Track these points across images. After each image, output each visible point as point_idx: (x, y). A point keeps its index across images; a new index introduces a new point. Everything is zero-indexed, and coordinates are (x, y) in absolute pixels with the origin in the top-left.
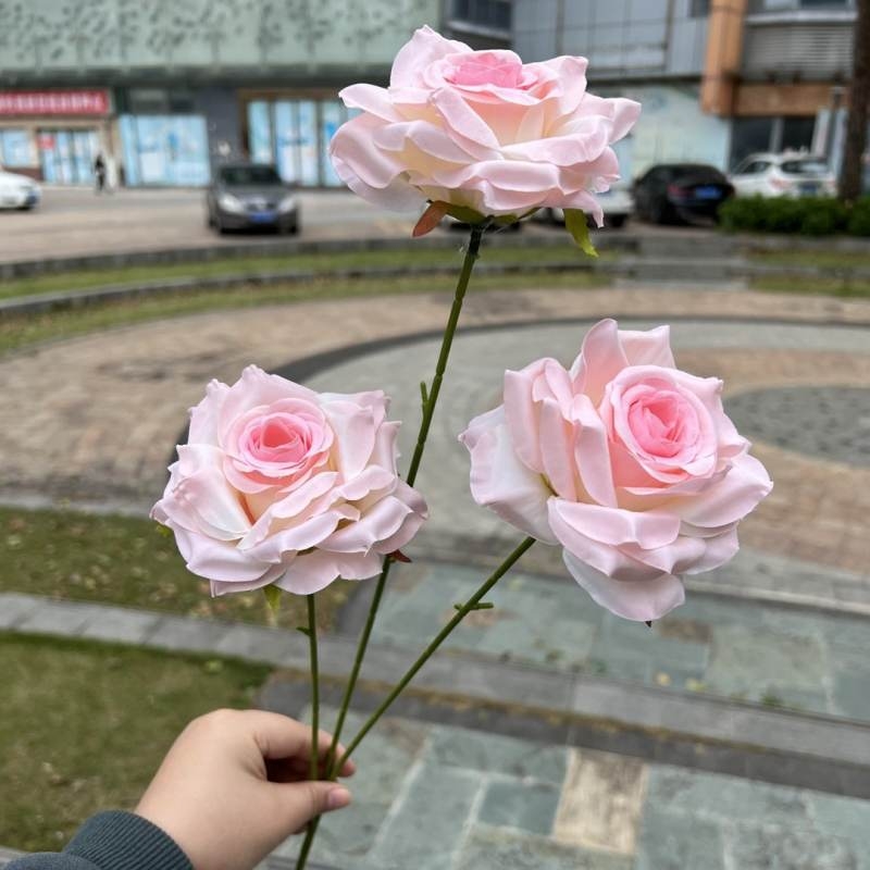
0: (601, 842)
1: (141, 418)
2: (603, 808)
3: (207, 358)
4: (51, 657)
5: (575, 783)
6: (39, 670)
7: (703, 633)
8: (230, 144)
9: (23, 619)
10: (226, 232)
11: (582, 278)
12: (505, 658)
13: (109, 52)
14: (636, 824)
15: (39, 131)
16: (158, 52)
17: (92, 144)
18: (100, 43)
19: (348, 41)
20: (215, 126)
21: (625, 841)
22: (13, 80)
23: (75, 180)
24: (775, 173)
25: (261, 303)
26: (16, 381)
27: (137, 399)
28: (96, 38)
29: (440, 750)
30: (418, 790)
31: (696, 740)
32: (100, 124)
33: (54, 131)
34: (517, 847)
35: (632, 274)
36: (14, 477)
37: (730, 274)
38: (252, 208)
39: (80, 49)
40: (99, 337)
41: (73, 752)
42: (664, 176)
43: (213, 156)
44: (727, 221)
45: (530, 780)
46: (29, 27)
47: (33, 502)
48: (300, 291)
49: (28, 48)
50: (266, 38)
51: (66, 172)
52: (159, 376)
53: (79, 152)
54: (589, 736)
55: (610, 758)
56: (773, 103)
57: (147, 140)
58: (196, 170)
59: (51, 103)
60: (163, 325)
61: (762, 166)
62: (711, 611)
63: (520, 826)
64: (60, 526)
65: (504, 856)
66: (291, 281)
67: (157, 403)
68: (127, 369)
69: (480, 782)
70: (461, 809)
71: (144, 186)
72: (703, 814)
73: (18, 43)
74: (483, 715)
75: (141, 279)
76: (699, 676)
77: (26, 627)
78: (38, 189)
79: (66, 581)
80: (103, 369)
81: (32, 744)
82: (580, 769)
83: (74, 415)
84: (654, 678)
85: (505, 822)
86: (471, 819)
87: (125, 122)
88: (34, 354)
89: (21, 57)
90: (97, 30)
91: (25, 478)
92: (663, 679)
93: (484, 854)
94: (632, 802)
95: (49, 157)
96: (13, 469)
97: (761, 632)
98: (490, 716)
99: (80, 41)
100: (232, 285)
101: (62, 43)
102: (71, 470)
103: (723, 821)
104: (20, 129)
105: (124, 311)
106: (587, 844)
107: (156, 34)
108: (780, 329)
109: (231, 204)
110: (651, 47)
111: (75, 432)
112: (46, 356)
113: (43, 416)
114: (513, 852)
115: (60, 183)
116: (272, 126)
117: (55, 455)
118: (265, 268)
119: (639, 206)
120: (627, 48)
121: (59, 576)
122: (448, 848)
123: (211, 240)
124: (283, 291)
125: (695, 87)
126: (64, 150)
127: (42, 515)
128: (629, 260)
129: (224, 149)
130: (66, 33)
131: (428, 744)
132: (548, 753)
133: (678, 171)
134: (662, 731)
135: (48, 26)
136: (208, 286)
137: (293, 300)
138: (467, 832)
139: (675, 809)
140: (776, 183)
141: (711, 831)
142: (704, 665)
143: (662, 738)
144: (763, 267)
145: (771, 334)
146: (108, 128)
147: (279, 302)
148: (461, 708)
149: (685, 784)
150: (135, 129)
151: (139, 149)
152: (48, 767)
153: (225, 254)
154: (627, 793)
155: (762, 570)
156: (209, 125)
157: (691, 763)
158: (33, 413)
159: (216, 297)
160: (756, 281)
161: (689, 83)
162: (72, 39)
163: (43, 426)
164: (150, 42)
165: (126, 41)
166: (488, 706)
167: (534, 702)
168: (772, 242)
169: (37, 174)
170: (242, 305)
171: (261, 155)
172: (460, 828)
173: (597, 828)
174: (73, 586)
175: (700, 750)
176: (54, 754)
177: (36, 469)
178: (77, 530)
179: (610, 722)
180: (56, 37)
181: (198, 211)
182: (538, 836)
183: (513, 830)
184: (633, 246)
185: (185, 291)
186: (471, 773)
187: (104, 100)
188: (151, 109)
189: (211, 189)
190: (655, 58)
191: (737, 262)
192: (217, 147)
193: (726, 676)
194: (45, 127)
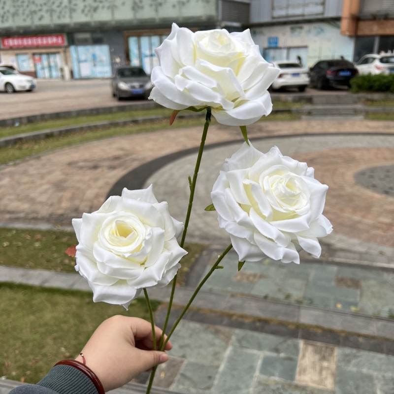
0: (319, 384)
1: (89, 187)
2: (318, 368)
3: (117, 158)
4: (59, 298)
5: (304, 356)
6: (55, 304)
7: (356, 284)
8: (120, 57)
9: (46, 281)
10: (121, 99)
11: (286, 116)
12: (266, 297)
13: (64, 17)
14: (333, 375)
15: (34, 54)
16: (86, 15)
17: (58, 60)
18: (60, 12)
19: (174, 6)
20: (113, 50)
21: (329, 384)
22: (21, 31)
23: (51, 77)
24: (377, 63)
25: (139, 132)
26: (32, 171)
27: (87, 178)
28: (58, 10)
29: (239, 341)
30: (231, 360)
31: (359, 335)
32: (61, 50)
33: (41, 54)
34: (280, 386)
35: (309, 113)
36: (35, 215)
37: (356, 112)
38: (133, 87)
39: (51, 16)
40: (67, 150)
41: (74, 342)
42: (324, 66)
43: (113, 64)
44: (354, 87)
45: (282, 355)
46: (28, 6)
47: (44, 227)
48: (156, 126)
49: (28, 16)
50: (136, 7)
51: (47, 73)
52: (95, 167)
53: (52, 64)
54: (309, 334)
55: (319, 344)
56: (374, 29)
57: (83, 57)
58: (105, 70)
59: (39, 41)
60: (95, 143)
61: (371, 60)
62: (360, 273)
63: (280, 377)
64: (57, 238)
65: (274, 391)
66: (152, 121)
67: (96, 180)
68: (81, 164)
69: (260, 356)
70: (252, 369)
71: (82, 79)
72: (365, 370)
73: (23, 14)
74: (258, 324)
75: (84, 122)
76: (356, 304)
77: (47, 285)
78: (35, 81)
79: (62, 263)
80: (70, 164)
81: (55, 339)
82: (305, 350)
83: (59, 186)
84: (335, 306)
85: (273, 375)
86: (257, 373)
87: (72, 49)
88: (38, 158)
89: (25, 20)
90: (58, 6)
91: (39, 216)
92: (339, 306)
93: (264, 390)
94: (331, 364)
95: (39, 66)
96: (34, 212)
97: (384, 283)
98: (261, 325)
99: (51, 11)
100: (125, 124)
101: (43, 13)
102: (60, 212)
103: (375, 374)
104: (26, 54)
105: (77, 137)
106: (312, 385)
107: (85, 6)
108: (382, 137)
109: (123, 86)
110: (317, 4)
111: (60, 194)
112: (44, 159)
113: (45, 187)
114: (278, 389)
115: (44, 78)
116: (139, 48)
117: (52, 205)
118: (140, 116)
119: (312, 81)
120: (305, 5)
121: (59, 261)
122: (247, 387)
123: (115, 103)
124: (148, 126)
125: (338, 23)
126: (45, 63)
127: (48, 233)
128: (308, 107)
129: (118, 60)
130: (45, 8)
131: (234, 338)
132: (290, 342)
133: (331, 63)
134: (343, 331)
135: (37, 5)
136: (115, 125)
137: (153, 130)
138: (255, 379)
139: (352, 368)
140: (378, 68)
141: (370, 378)
142: (358, 299)
143: (343, 335)
144: (372, 108)
145: (377, 141)
146: (65, 52)
147: (147, 131)
148: (247, 321)
149: (355, 357)
150: (77, 52)
151: (79, 61)
152: (63, 349)
153: (121, 109)
154: (328, 360)
155: (381, 253)
156: (110, 49)
157: (357, 346)
158: (41, 185)
159: (118, 129)
160: (368, 115)
161: (335, 21)
162: (47, 11)
163: (45, 192)
164: (83, 11)
165: (72, 10)
166: (260, 320)
167: (281, 318)
168: (376, 96)
169: (34, 74)
170: (130, 133)
171: (135, 62)
172: (252, 377)
173: (316, 377)
174: (65, 265)
175: (361, 340)
176: (65, 343)
177: (44, 211)
178: (65, 240)
179: (318, 327)
180: (40, 10)
181: (108, 90)
182: (289, 382)
183: (277, 378)
184: (310, 100)
185: (104, 127)
186: (255, 352)
187: (63, 40)
188: (84, 42)
189: (113, 79)
190: (318, 9)
191: (359, 106)
192: (114, 59)
193: (369, 305)
194: (36, 52)
